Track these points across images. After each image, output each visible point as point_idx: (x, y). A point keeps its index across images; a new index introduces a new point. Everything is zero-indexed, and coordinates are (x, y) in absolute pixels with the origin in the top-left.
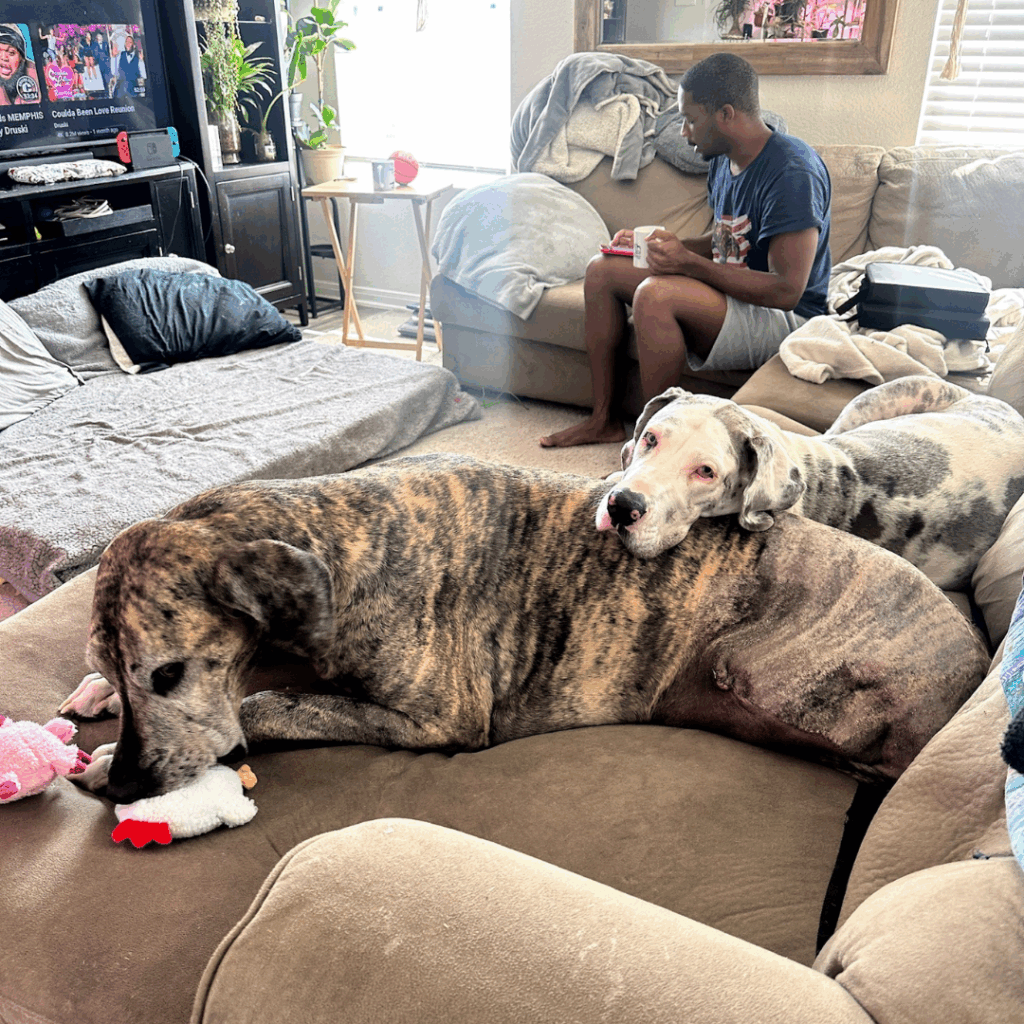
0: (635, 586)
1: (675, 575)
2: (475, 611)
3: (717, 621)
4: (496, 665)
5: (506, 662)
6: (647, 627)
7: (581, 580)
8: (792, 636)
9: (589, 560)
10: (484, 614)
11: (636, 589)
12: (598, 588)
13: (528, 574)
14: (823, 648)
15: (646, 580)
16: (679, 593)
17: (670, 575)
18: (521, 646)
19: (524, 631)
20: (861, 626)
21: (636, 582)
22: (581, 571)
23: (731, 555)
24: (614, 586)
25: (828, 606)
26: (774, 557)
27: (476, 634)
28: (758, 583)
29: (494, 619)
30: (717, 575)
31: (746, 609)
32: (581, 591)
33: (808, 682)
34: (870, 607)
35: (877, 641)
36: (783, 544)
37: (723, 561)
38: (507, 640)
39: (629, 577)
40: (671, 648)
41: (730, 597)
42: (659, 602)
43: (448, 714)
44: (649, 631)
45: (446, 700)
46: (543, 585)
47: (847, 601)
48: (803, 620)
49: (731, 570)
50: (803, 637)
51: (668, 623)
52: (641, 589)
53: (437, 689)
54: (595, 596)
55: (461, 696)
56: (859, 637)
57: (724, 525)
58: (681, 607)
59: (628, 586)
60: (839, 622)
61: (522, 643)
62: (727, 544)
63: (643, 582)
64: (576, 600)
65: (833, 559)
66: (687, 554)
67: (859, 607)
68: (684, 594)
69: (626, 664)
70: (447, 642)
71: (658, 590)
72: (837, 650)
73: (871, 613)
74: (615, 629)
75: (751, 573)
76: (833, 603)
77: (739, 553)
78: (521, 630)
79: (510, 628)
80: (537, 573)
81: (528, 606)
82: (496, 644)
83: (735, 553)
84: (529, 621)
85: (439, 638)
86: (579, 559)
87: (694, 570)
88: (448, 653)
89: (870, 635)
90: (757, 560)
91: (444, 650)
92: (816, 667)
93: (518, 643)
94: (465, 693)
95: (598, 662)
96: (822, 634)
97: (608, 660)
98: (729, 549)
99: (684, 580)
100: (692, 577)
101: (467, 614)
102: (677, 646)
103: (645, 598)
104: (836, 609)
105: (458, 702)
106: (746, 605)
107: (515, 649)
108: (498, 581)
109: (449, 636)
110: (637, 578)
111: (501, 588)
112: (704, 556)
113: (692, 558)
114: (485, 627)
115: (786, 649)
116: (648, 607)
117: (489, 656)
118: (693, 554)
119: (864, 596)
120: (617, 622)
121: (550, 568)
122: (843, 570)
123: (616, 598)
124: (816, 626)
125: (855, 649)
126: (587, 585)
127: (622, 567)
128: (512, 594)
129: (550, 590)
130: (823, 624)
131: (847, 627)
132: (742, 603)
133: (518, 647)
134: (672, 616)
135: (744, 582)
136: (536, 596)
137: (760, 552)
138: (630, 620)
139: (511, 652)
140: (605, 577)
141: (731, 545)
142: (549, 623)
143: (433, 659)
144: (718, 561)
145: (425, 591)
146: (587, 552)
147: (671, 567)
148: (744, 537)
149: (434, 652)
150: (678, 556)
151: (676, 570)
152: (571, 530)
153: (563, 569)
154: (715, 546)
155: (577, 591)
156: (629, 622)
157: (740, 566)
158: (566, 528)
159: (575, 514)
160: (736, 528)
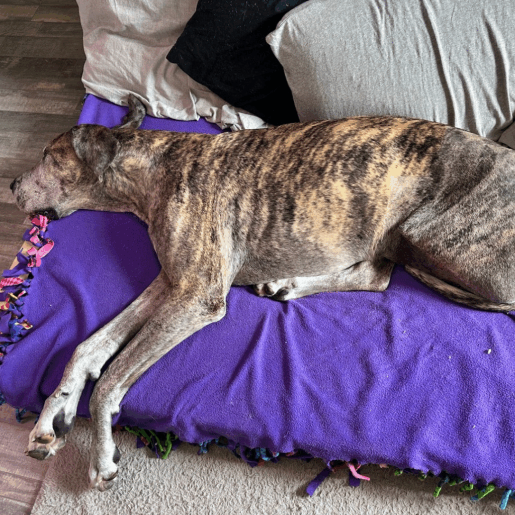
0: (339, 180)
1: (369, 173)
2: (223, 184)
3: (407, 203)
4: (237, 222)
5: (243, 220)
6: (355, 203)
7: (298, 177)
9: (302, 167)
10: (230, 187)
11: (341, 181)
12: (311, 181)
13: (259, 169)
15: (349, 176)
17: (366, 173)
18: (256, 210)
19: (258, 201)
21: (340, 178)
22: (297, 173)
23: (411, 165)
24: (323, 181)
26: (443, 164)
27: (223, 200)
28: (432, 179)
29: (236, 190)
30: (402, 175)
31: (425, 194)
32: (299, 183)
34: (495, 188)
35: (494, 209)
37: (406, 168)
38: (246, 205)
39: (334, 175)
40: (376, 217)
41: (413, 188)
42: (361, 189)
43: (193, 261)
44: (357, 206)
45: (194, 248)
46: (270, 177)
47: (482, 186)
49: (412, 173)
51: (370, 202)
52: (345, 181)
53: (189, 240)
54: (310, 187)
55: (205, 244)
57: (405, 147)
58: (377, 192)
59: (334, 180)
61: (256, 209)
62: (407, 159)
63: (346, 177)
64: (296, 188)
66: (378, 161)
67: (489, 189)
68: (378, 184)
69: (346, 225)
70: (198, 203)
71: (359, 182)
73: (495, 191)
74: (331, 206)
75: (427, 175)
77: (417, 164)
78: (256, 199)
79: (247, 197)
80: (265, 170)
81: (260, 186)
82: (237, 206)
83: (415, 164)
84: (261, 195)
85: (193, 201)
86: (295, 166)
87: (384, 170)
88: (199, 212)
89: (491, 206)
90: (431, 167)
91: (197, 209)
93: (253, 208)
94: (208, 241)
95: (326, 224)
96: (465, 204)
97: (332, 223)
98: (409, 161)
99: (377, 176)
100: (382, 175)
101: (217, 187)
102: (380, 217)
103: (350, 187)
105: (201, 249)
106: (424, 191)
107: (251, 211)
108: (238, 167)
109: (200, 200)
110: (341, 175)
111: (241, 172)
112: (390, 163)
113: (381, 164)
114: (231, 195)
116: (353, 192)
117: (231, 215)
118: (381, 161)
119: (495, 181)
120: (331, 201)
121: (275, 168)
122: (486, 166)
123: (327, 187)
124: (461, 202)
126: (303, 181)
127: (328, 170)
128: (248, 178)
129: (276, 181)
132: (421, 191)
133: (254, 211)
134: (372, 198)
135: (422, 180)
136: (265, 182)
137: (432, 162)
138: (340, 200)
139: (248, 213)
140: (316, 176)
141: (411, 160)
142: (277, 199)
143: (189, 215)
144: (401, 168)
145: (181, 169)
146: (301, 162)
147: (366, 168)
148: (421, 155)
149: (189, 210)
150: (371, 162)
151: (370, 170)
152: (290, 151)
153: (285, 171)
154: (398, 159)
155: (296, 183)
156: (341, 201)
157: (418, 172)
158: (287, 150)
159: (294, 143)
160: (414, 149)
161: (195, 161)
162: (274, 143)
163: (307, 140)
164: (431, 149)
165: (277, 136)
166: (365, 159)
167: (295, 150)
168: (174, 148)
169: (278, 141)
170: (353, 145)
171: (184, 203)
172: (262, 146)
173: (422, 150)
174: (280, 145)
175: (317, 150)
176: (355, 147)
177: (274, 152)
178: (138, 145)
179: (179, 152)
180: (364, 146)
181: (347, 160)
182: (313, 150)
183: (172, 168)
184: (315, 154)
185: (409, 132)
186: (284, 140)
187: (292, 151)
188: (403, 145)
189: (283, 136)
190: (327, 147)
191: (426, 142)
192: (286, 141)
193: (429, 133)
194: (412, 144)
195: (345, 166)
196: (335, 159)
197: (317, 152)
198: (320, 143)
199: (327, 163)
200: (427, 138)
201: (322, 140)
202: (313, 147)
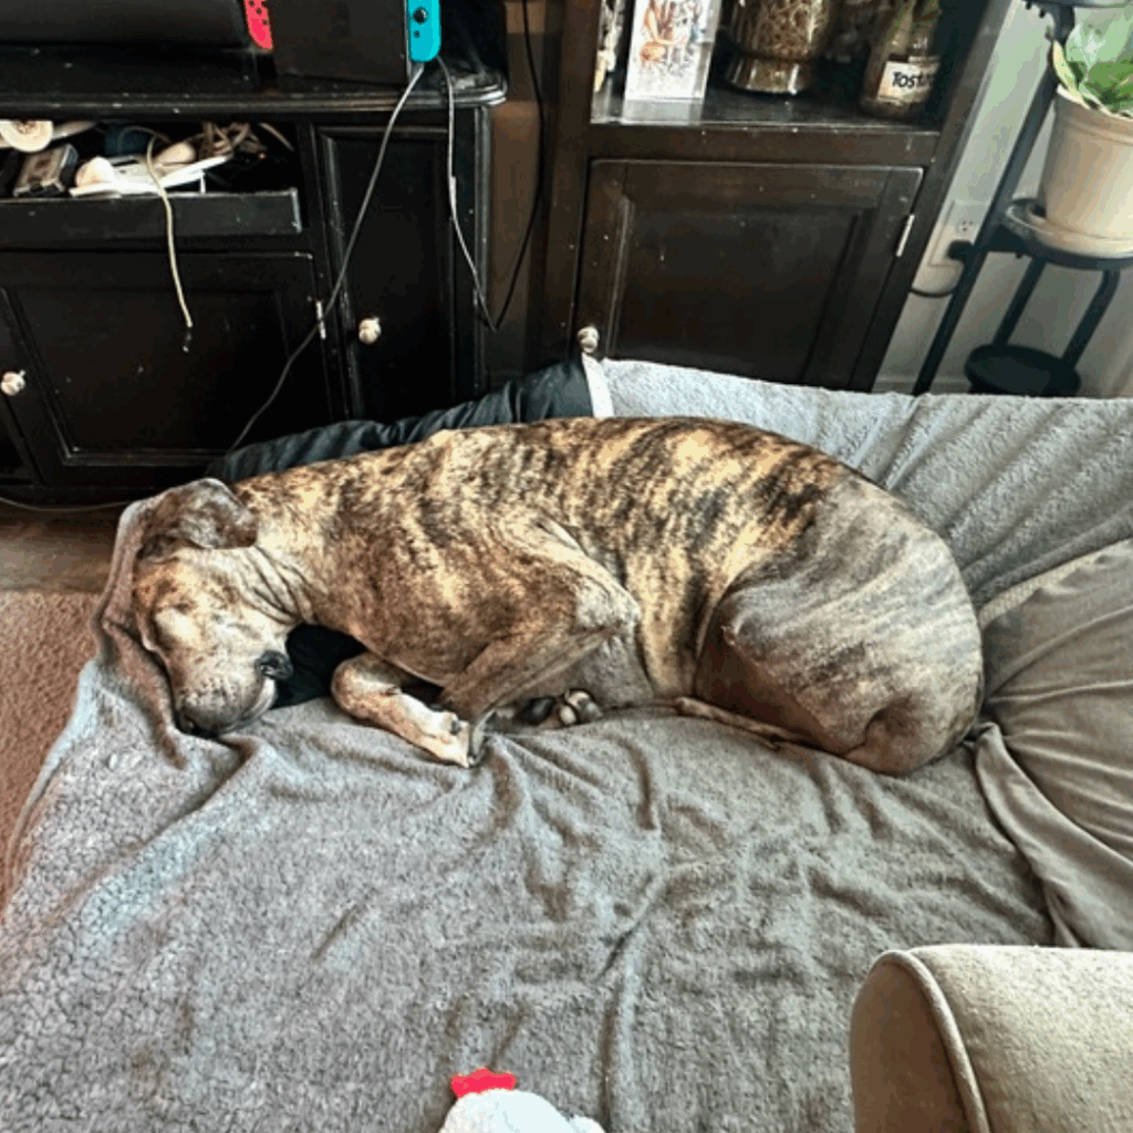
0: (680, 546)
1: (717, 538)
6: (691, 588)
7: (630, 528)
8: (819, 604)
9: (634, 511)
11: (681, 548)
12: (646, 541)
14: (845, 623)
15: (692, 541)
16: (719, 557)
17: (712, 538)
20: (888, 609)
21: (681, 542)
22: (627, 518)
23: (773, 529)
24: (662, 543)
25: (860, 583)
26: (818, 534)
28: (795, 554)
30: (754, 544)
31: (775, 570)
32: (630, 539)
33: (823, 655)
34: (902, 593)
35: (900, 626)
36: (832, 522)
37: (764, 533)
39: (676, 537)
41: (761, 562)
42: (702, 564)
44: (692, 591)
47: (880, 584)
48: (832, 590)
49: (770, 542)
50: (829, 607)
51: (708, 584)
52: (686, 549)
54: (645, 549)
56: (885, 619)
57: (770, 496)
59: (674, 544)
60: (868, 599)
62: (770, 517)
63: (688, 543)
64: (627, 546)
65: (882, 541)
66: (730, 520)
67: (892, 592)
68: (723, 558)
70: (461, 553)
71: (702, 551)
72: (859, 628)
73: (901, 599)
74: (665, 586)
75: (792, 546)
76: (867, 580)
77: (782, 529)
83: (778, 529)
85: (450, 555)
87: (734, 536)
89: (895, 620)
90: (800, 537)
91: (467, 560)
92: (834, 642)
96: (850, 607)
97: (663, 617)
98: (770, 522)
99: (724, 545)
100: (731, 542)
103: (690, 558)
104: (870, 587)
106: (775, 567)
109: (463, 546)
110: (684, 538)
112: (744, 524)
115: (809, 618)
116: (692, 568)
119: (900, 583)
120: (667, 578)
122: (888, 554)
123: (664, 555)
124: (844, 599)
125: (877, 630)
126: (636, 537)
127: (670, 525)
130: (852, 598)
131: (875, 607)
132: (770, 566)
134: (712, 578)
135: (780, 553)
137: (804, 529)
138: (676, 578)
140: (653, 532)
141: (774, 519)
143: (456, 576)
144: (757, 532)
145: (398, 522)
146: (631, 503)
147: (714, 530)
148: (791, 515)
149: (452, 569)
150: (722, 520)
151: (718, 535)
152: (610, 477)
153: (607, 511)
154: (756, 518)
155: (626, 538)
156: (677, 581)
157: (780, 540)
158: (606, 474)
159: (614, 464)
160: (783, 502)
161: (422, 499)
162: (576, 458)
163: (639, 463)
164: (807, 507)
165: (579, 446)
166: (715, 515)
167: (620, 477)
168: (351, 495)
169: (584, 456)
170: (704, 489)
171: (436, 566)
172: (554, 463)
173: (794, 506)
174: (589, 463)
175: (656, 486)
176: (706, 493)
177: (580, 474)
178: (273, 510)
179: (368, 497)
180: (719, 494)
181: (694, 514)
182: (650, 484)
183: (377, 528)
184: (652, 493)
185: (782, 471)
186: (593, 455)
187: (614, 478)
188: (769, 494)
189: (592, 448)
190: (670, 484)
191: (804, 492)
192: (599, 457)
193: (810, 480)
194: (783, 493)
195: (690, 522)
196: (680, 509)
197: (656, 490)
198: (658, 473)
199: (669, 514)
200: (808, 487)
201: (661, 467)
202: (649, 478)
